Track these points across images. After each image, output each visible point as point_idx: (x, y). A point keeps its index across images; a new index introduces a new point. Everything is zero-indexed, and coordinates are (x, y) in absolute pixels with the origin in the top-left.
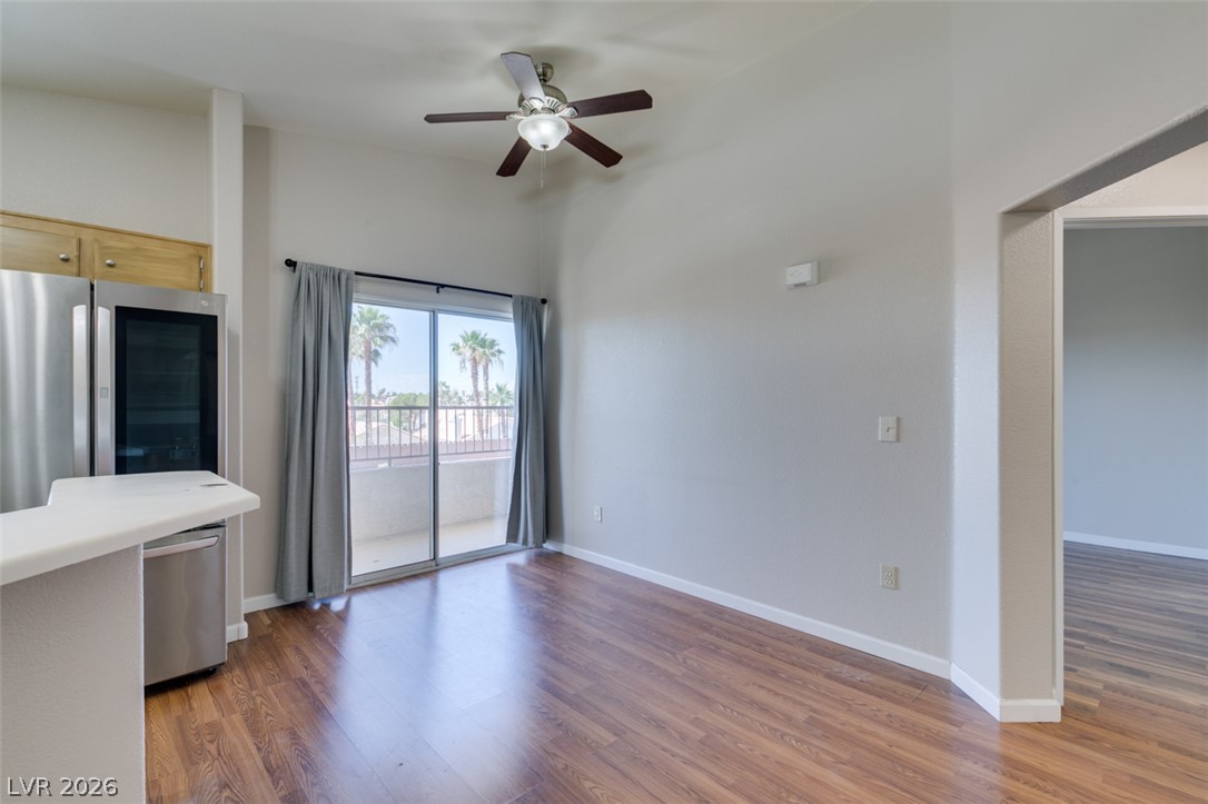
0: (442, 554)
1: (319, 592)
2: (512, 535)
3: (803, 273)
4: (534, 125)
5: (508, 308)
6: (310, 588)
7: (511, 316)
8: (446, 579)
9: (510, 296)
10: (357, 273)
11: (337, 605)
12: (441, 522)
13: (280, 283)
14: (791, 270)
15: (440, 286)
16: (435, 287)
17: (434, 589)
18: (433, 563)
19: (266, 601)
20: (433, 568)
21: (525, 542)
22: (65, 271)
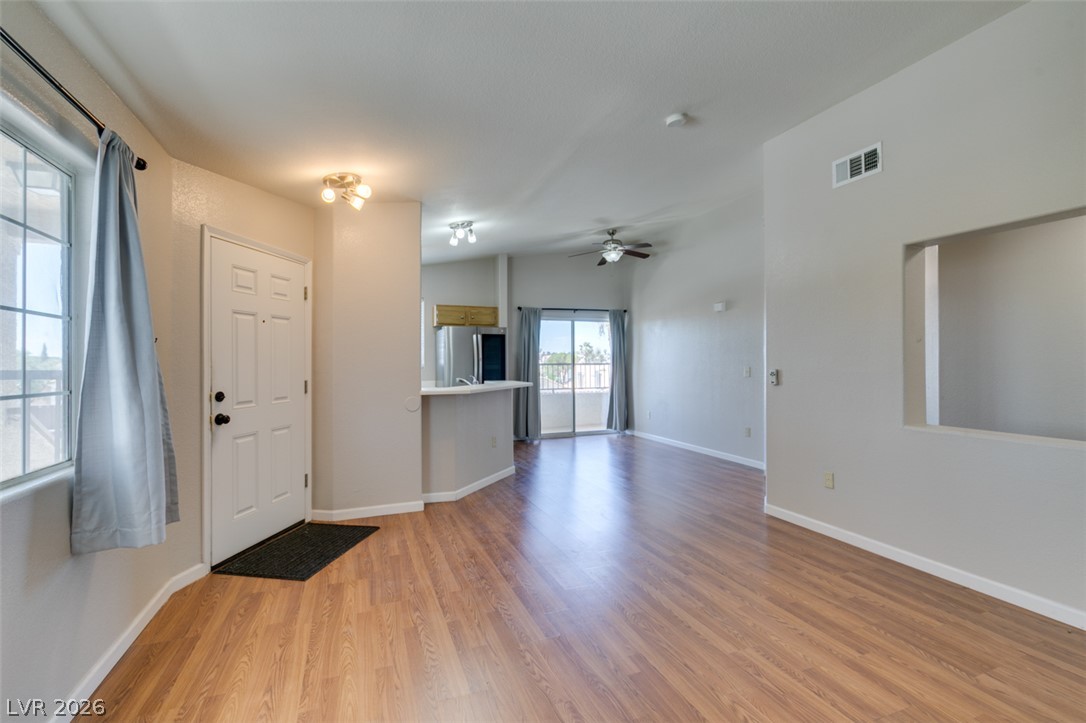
0: (577, 431)
1: (530, 436)
2: (610, 425)
3: (719, 307)
4: (607, 255)
5: (607, 315)
6: (527, 435)
7: (608, 320)
8: (578, 439)
9: (608, 310)
10: (542, 309)
11: (536, 442)
12: (577, 423)
13: (516, 315)
14: (716, 305)
15: (575, 310)
16: (573, 311)
17: (574, 442)
18: (573, 433)
20: (573, 435)
21: (616, 429)
22: (462, 322)
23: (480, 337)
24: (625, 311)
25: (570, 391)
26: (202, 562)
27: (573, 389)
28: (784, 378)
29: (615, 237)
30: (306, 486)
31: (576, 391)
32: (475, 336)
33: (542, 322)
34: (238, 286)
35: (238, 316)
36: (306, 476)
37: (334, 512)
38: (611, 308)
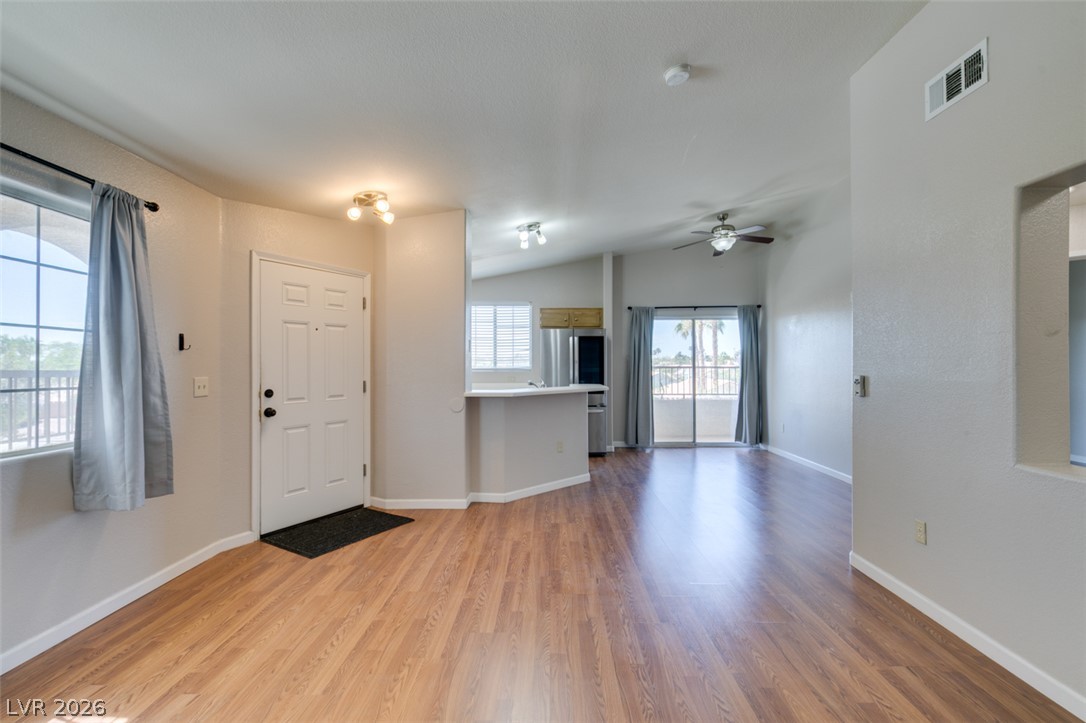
0: (698, 440)
1: (640, 444)
2: (738, 437)
4: (717, 243)
5: (735, 312)
6: (637, 442)
7: (737, 317)
8: (699, 452)
9: (737, 306)
10: (656, 308)
11: (648, 451)
12: (698, 433)
13: (624, 315)
15: (695, 308)
17: (694, 456)
18: (693, 444)
19: (621, 444)
20: (693, 446)
21: (745, 442)
22: (566, 324)
23: (576, 339)
24: (759, 306)
25: (691, 397)
26: (251, 530)
27: (694, 395)
28: (872, 388)
29: (726, 222)
30: (365, 474)
31: (697, 397)
32: (571, 339)
33: (655, 322)
34: (289, 300)
35: (289, 325)
36: (365, 466)
37: (387, 501)
38: (740, 303)
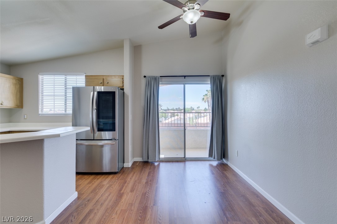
0: (186, 156)
6: (149, 159)
7: (209, 82)
8: (188, 163)
9: (209, 76)
10: (160, 77)
11: (156, 163)
15: (185, 76)
16: (184, 77)
18: (184, 159)
21: (214, 158)
22: (101, 85)
23: (96, 93)
24: (223, 76)
32: (92, 93)
38: (211, 74)
